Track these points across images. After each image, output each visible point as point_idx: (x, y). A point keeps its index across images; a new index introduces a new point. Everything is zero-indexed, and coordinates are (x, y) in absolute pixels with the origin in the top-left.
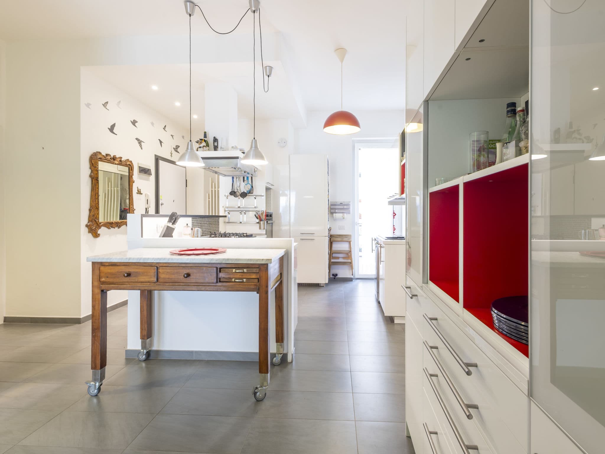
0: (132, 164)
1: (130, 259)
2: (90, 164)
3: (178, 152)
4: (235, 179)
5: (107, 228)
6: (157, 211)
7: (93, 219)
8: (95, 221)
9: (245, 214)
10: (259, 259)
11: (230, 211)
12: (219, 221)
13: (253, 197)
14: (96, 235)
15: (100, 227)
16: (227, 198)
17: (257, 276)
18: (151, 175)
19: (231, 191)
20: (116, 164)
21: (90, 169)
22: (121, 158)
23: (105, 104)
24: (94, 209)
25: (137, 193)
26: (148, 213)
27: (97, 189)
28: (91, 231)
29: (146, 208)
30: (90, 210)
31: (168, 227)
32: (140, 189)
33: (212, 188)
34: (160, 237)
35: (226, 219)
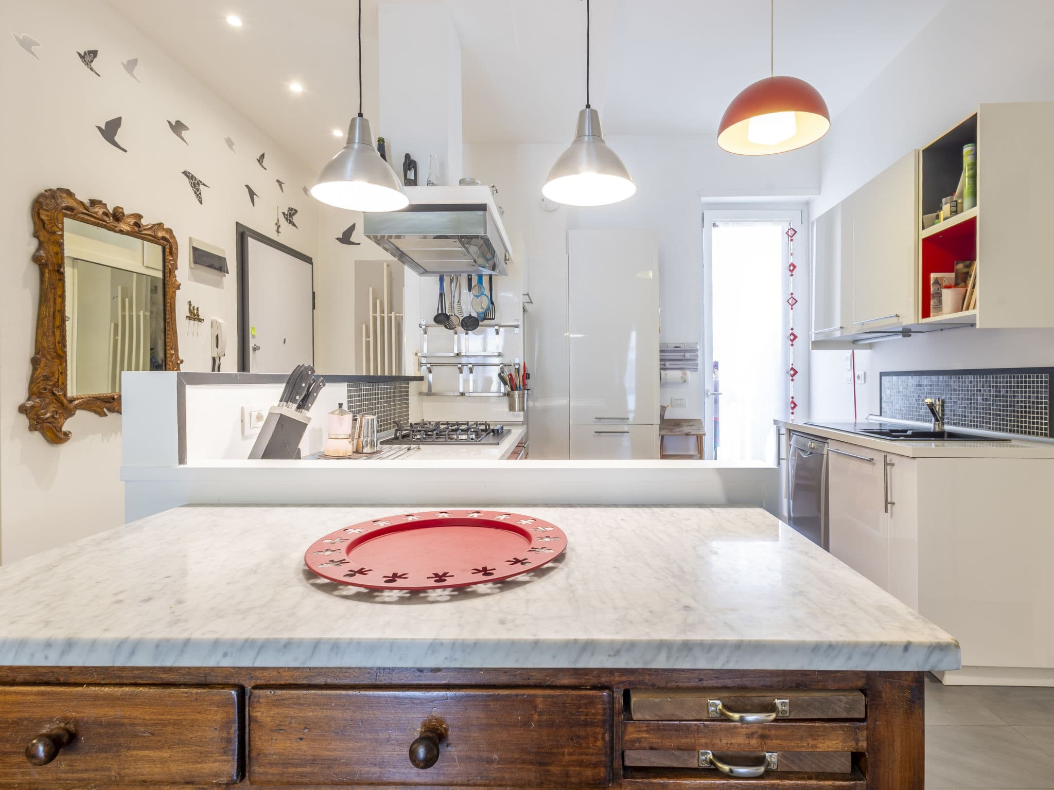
0: (173, 237)
1: (69, 645)
2: (35, 223)
3: (294, 225)
4: (446, 284)
5: (96, 412)
6: (243, 364)
7: (45, 389)
8: (54, 394)
9: (471, 372)
10: (882, 645)
11: (433, 365)
12: (407, 391)
13: (492, 331)
14: (57, 436)
15: (70, 413)
16: (425, 333)
17: (857, 741)
18: (228, 273)
19: (436, 314)
20: (121, 232)
21: (35, 237)
22: (139, 217)
23: (89, 57)
24: (48, 357)
25: (187, 317)
26: (219, 370)
27: (59, 300)
28: (38, 426)
29: (214, 359)
30: (35, 362)
31: (283, 420)
32: (195, 308)
33: (375, 311)
34: (252, 457)
35: (424, 387)
